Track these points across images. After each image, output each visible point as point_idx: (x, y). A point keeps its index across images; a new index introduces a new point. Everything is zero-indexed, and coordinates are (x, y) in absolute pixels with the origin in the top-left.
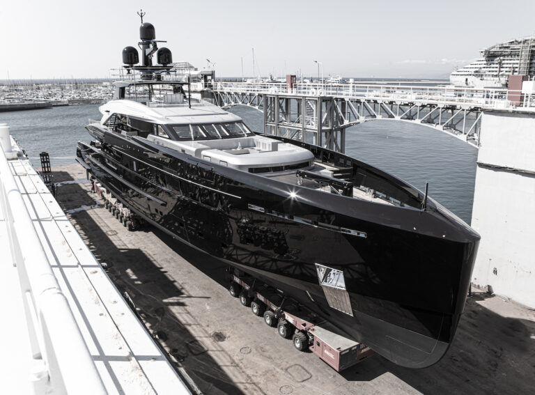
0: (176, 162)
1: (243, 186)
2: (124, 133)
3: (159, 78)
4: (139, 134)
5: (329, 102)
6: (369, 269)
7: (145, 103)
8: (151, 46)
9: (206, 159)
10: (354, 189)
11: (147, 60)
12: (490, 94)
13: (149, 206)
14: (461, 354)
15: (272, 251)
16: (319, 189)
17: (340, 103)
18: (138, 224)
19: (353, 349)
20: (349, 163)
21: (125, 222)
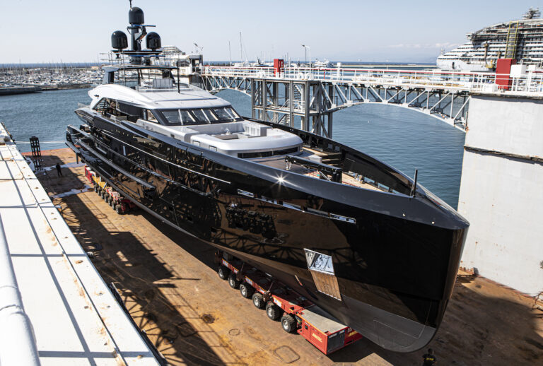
0: (166, 147)
1: (233, 171)
2: (113, 117)
3: (148, 62)
4: (129, 119)
5: (316, 86)
6: (356, 253)
7: (134, 88)
8: (140, 31)
9: (195, 144)
10: (343, 175)
11: (136, 45)
12: (478, 78)
13: (138, 190)
14: (447, 336)
15: (260, 235)
16: (307, 175)
17: (327, 87)
18: (127, 207)
19: (341, 332)
20: (337, 148)
21: (115, 205)
